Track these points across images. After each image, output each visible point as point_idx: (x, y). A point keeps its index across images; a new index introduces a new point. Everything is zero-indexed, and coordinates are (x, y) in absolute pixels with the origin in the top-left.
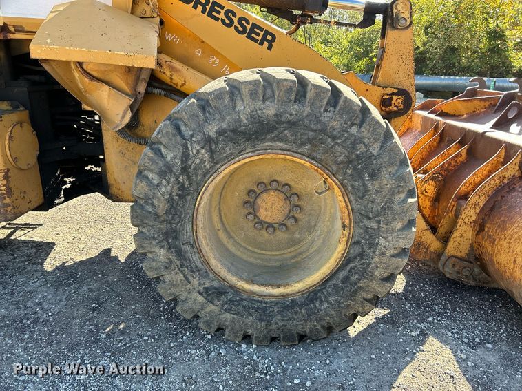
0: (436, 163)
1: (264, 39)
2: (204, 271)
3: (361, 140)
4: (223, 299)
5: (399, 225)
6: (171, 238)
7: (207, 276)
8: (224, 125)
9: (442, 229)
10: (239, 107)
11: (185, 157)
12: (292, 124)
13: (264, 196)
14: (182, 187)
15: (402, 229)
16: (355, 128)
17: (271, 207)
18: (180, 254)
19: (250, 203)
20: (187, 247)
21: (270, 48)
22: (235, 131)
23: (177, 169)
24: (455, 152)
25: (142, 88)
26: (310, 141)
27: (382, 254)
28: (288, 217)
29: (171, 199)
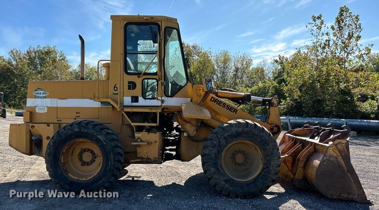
0: (292, 151)
1: (234, 111)
2: (224, 175)
3: (263, 136)
4: (230, 183)
5: (276, 158)
6: (215, 165)
7: (225, 176)
8: (229, 134)
9: (294, 171)
10: (232, 129)
11: (219, 142)
12: (246, 133)
13: (237, 155)
14: (218, 150)
15: (277, 159)
16: (261, 133)
17: (240, 158)
18: (218, 169)
19: (233, 158)
20: (219, 168)
21: (236, 113)
22: (232, 135)
23: (217, 146)
24: (298, 146)
25: (199, 125)
26: (250, 137)
27: (273, 166)
28: (245, 161)
29: (215, 154)
